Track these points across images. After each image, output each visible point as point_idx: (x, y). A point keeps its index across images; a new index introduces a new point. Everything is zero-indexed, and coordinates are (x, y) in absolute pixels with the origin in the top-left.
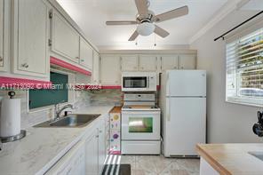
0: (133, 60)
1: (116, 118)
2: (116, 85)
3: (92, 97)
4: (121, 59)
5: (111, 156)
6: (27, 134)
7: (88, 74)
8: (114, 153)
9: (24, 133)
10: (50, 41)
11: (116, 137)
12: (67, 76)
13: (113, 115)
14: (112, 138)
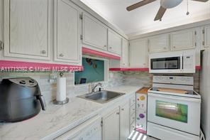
0: (163, 41)
1: (143, 98)
2: (144, 67)
3: (124, 78)
4: (149, 41)
5: (137, 133)
6: (70, 101)
7: (118, 59)
8: (140, 132)
9: (67, 100)
10: (81, 36)
11: (142, 116)
12: (103, 62)
13: (139, 95)
14: (138, 116)
